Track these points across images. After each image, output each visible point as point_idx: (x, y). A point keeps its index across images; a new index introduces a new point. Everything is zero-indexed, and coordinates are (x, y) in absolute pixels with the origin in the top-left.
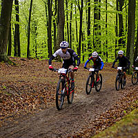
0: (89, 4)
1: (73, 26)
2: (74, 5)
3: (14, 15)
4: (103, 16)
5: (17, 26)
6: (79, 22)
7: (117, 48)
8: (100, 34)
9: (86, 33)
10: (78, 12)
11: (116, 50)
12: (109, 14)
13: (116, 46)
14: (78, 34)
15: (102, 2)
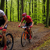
0: (33, 2)
1: (27, 10)
2: (27, 2)
3: (5, 6)
4: (38, 6)
5: (7, 10)
6: (29, 8)
7: (43, 18)
8: (37, 13)
9: (32, 12)
10: (29, 5)
11: (42, 19)
12: (40, 5)
13: (42, 17)
14: (29, 13)
15: (37, 1)
